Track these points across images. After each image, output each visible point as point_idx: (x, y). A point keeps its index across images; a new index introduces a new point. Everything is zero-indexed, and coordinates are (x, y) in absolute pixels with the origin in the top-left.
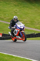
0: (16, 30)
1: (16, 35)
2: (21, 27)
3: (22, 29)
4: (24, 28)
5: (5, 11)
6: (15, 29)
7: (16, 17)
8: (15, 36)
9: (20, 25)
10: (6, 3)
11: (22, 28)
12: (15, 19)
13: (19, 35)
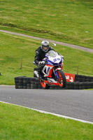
0: (47, 67)
1: (46, 77)
2: (55, 60)
3: (57, 64)
4: (61, 63)
5: (82, 24)
6: (45, 65)
7: (46, 43)
8: (45, 79)
9: (54, 57)
10: (86, 5)
11: (58, 62)
12: (45, 46)
13: (52, 76)
